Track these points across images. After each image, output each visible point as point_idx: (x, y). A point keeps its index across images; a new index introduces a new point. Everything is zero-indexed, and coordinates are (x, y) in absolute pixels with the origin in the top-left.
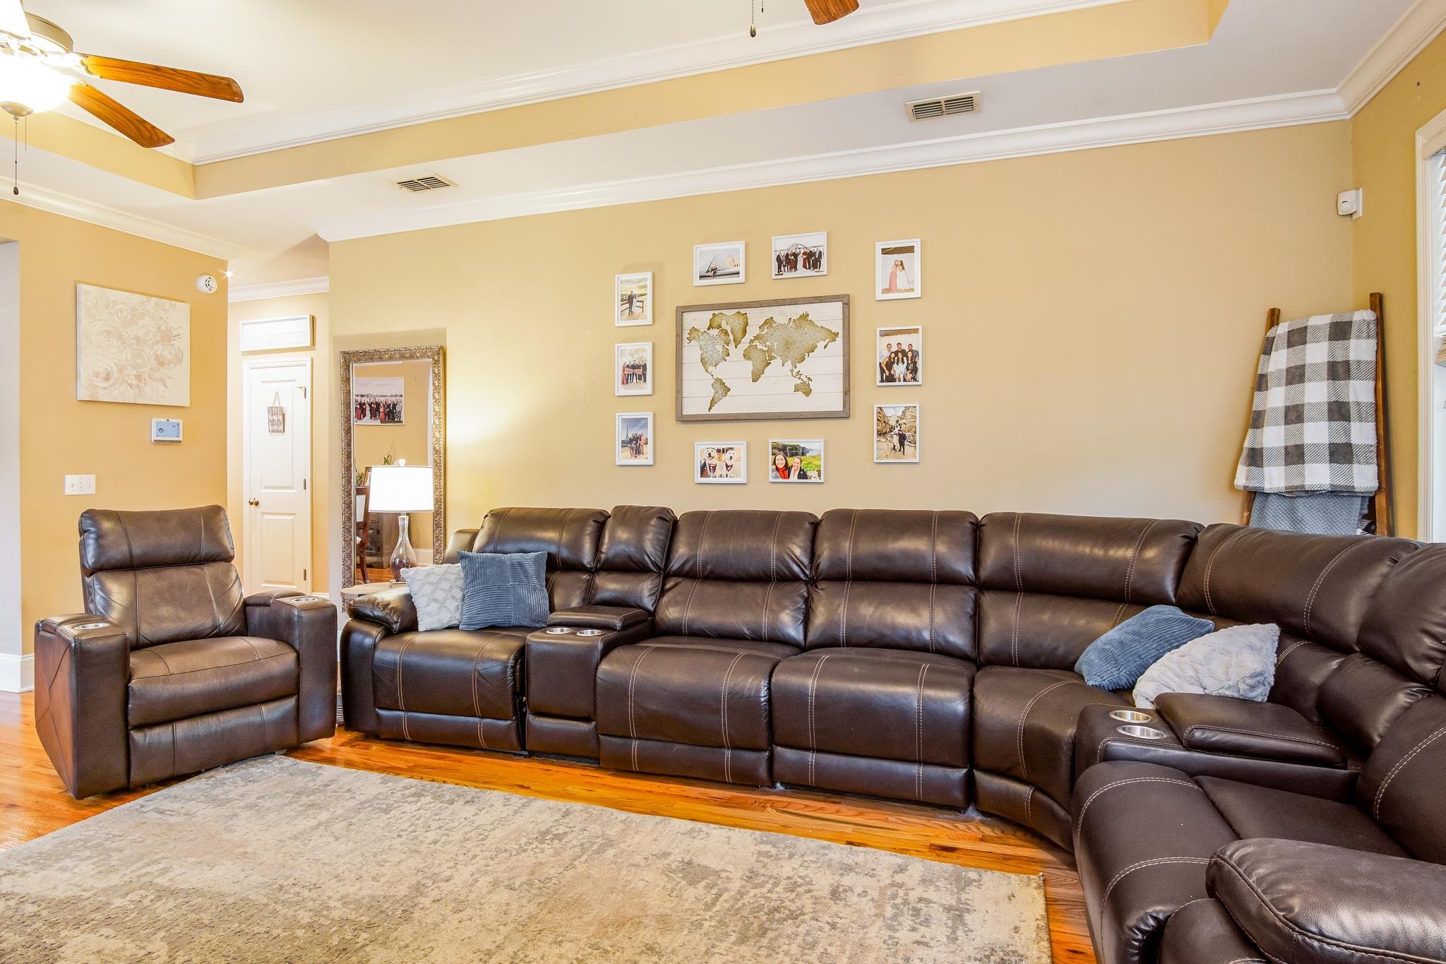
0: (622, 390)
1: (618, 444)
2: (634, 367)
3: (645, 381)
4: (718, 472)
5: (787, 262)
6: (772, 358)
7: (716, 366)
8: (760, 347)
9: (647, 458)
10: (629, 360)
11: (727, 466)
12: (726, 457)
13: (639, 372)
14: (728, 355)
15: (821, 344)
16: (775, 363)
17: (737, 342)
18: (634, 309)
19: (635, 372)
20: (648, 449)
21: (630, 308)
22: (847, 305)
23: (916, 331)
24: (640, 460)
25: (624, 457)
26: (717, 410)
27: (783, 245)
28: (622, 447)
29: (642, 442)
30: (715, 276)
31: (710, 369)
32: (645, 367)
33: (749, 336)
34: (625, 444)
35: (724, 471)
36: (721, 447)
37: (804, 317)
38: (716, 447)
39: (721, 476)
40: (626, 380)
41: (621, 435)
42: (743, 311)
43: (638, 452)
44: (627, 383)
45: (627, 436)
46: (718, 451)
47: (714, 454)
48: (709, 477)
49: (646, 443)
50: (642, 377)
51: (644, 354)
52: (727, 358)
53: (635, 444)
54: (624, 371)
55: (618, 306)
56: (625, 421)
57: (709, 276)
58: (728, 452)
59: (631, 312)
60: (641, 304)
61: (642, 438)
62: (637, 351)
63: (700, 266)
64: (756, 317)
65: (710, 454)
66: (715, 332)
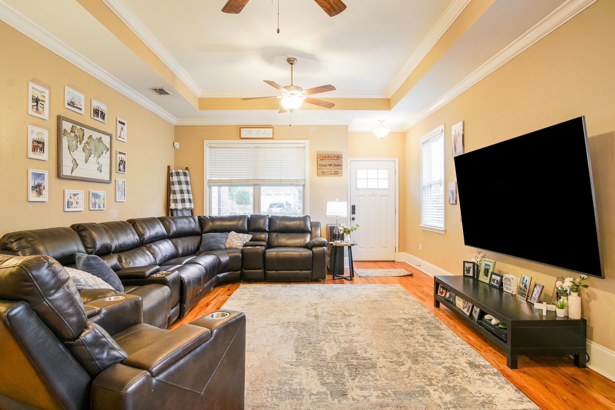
0: (31, 155)
1: (30, 188)
2: (38, 142)
3: (44, 152)
4: (74, 205)
5: (96, 112)
6: (91, 153)
7: (73, 152)
8: (88, 147)
9: (45, 197)
10: (36, 138)
11: (77, 203)
12: (76, 197)
13: (41, 146)
14: (78, 148)
15: (105, 152)
16: (92, 156)
17: (81, 143)
18: (39, 107)
19: (38, 146)
20: (45, 192)
21: (37, 105)
22: (111, 138)
23: (125, 154)
24: (41, 199)
25: (33, 196)
26: (74, 174)
27: (96, 104)
28: (32, 190)
29: (42, 188)
30: (73, 106)
31: (72, 153)
32: (43, 143)
33: (84, 142)
34: (34, 188)
35: (76, 205)
36: (75, 193)
37: (101, 138)
38: (73, 193)
39: (74, 207)
40: (34, 149)
41: (31, 183)
42: (83, 128)
43: (40, 193)
44: (35, 151)
45: (35, 184)
46: (74, 195)
47: (72, 196)
48: (70, 208)
49: (44, 189)
50: (42, 149)
51: (43, 136)
52: (77, 149)
53: (38, 189)
54: (33, 143)
55: (31, 103)
56: (34, 174)
57: (71, 105)
58: (77, 195)
59: (37, 109)
60: (42, 106)
61: (42, 185)
62: (40, 133)
63: (68, 99)
64: (88, 132)
65: (70, 196)
66: (73, 134)
